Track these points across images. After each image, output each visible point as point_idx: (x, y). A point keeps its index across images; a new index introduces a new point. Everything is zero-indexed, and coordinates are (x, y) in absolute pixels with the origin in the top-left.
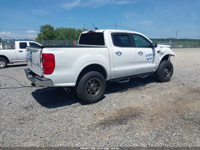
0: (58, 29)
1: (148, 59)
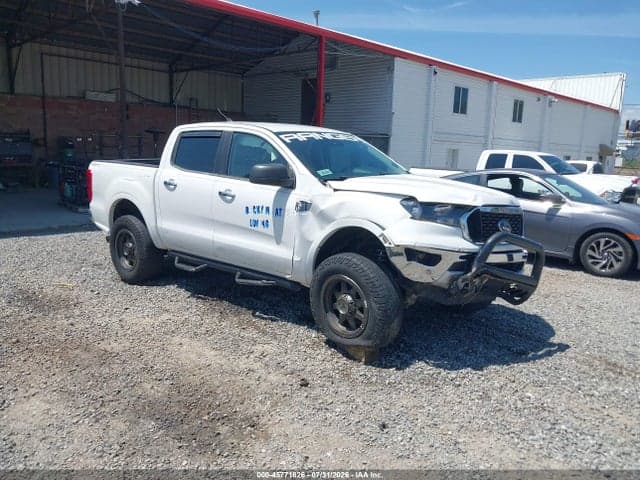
1: (256, 223)
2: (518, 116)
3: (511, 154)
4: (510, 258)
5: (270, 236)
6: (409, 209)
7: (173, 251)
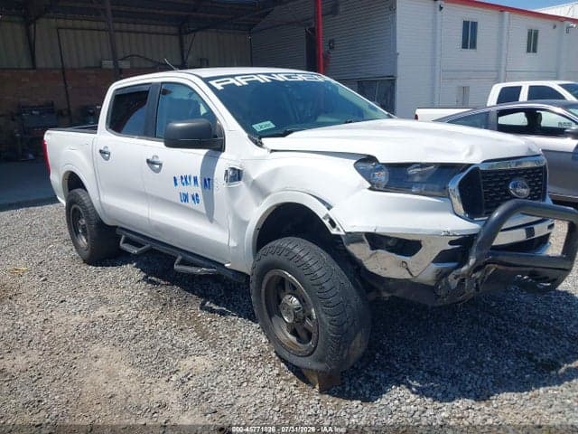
1: (185, 198)
2: (532, 45)
3: (525, 86)
4: (530, 232)
5: (203, 214)
6: (366, 174)
7: (122, 228)
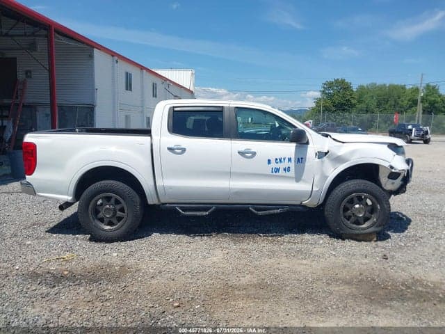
0: (361, 88)
1: (277, 170)
2: (155, 93)
5: (291, 177)
